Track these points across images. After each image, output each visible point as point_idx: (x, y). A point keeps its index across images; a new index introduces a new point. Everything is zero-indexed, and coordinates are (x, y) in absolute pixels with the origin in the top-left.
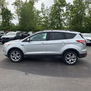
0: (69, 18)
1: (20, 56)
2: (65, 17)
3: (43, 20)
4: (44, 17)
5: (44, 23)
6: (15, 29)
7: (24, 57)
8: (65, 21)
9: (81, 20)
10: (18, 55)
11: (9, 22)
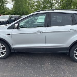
0: (59, 2)
1: (5, 50)
2: (56, 1)
3: (35, 4)
4: (36, 1)
5: (36, 7)
6: (9, 12)
7: (12, 51)
8: (56, 5)
9: (71, 3)
10: (3, 49)
11: (4, 6)
